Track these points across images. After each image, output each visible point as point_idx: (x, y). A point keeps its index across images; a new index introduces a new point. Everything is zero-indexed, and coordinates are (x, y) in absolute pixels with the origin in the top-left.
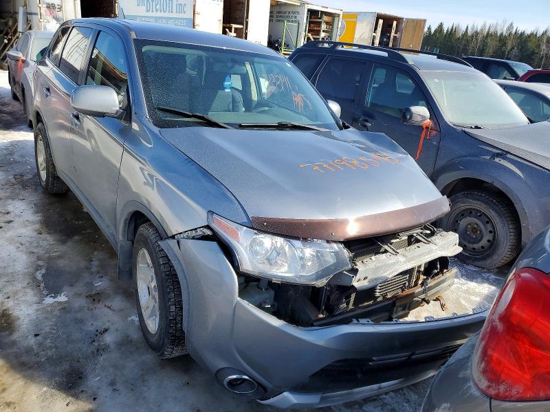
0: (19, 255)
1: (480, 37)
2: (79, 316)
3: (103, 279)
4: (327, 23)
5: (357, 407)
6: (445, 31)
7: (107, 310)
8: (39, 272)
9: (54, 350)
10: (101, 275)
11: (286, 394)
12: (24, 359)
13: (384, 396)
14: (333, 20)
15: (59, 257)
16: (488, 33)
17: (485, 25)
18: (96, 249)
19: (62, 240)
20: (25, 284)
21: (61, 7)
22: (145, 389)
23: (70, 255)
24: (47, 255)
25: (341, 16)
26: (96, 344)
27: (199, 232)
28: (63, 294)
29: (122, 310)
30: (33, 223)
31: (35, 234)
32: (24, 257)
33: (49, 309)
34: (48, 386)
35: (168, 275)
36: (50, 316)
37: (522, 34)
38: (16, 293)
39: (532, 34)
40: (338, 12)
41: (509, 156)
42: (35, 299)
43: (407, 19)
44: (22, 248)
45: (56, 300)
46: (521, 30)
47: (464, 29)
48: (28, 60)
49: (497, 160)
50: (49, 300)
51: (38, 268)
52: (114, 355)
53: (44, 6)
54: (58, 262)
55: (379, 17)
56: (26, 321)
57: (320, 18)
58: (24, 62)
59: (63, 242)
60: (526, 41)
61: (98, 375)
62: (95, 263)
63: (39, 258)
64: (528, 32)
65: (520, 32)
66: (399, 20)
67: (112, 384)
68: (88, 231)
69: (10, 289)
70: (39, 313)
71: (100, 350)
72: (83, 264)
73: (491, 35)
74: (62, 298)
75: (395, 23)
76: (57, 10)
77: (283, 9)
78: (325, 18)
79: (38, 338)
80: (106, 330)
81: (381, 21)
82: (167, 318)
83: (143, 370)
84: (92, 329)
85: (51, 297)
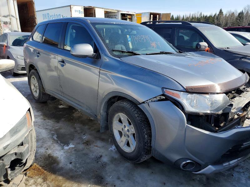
0: (41, 130)
1: (189, 19)
2: (84, 152)
3: (86, 135)
4: (129, 19)
5: (231, 170)
6: (175, 18)
7: (96, 148)
8: (54, 136)
9: (82, 168)
10: (84, 133)
11: (210, 166)
12: (71, 174)
13: (240, 164)
14: (132, 17)
15: (59, 129)
16: (192, 18)
17: (190, 14)
18: (75, 123)
19: (56, 121)
20: (51, 142)
21: (11, 23)
22: (135, 178)
23: (64, 127)
24: (53, 129)
25: (135, 15)
26: (100, 163)
27: (158, 98)
28: (71, 144)
29: (103, 146)
30: (39, 116)
31: (42, 120)
32: (44, 131)
33: (69, 151)
34: (90, 184)
35: (141, 121)
36: (72, 154)
37: (206, 17)
38: (50, 147)
39: (210, 16)
40: (134, 13)
41: (248, 57)
42: (60, 148)
43: (163, 14)
44: (41, 127)
45: (69, 147)
46: (205, 15)
47: (182, 17)
48: (9, 45)
49: (243, 60)
50: (66, 148)
51: (53, 135)
52: (112, 166)
53: (2, 23)
54: (61, 131)
55: (151, 14)
56: (62, 158)
57: (126, 17)
58: (6, 46)
59: (58, 122)
60: (208, 19)
61: (110, 176)
62: (78, 129)
63: (51, 130)
64: (208, 15)
65: (205, 16)
66: (159, 14)
67: (118, 178)
68: (66, 116)
69: (45, 145)
70: (66, 153)
71: (104, 165)
72: (72, 130)
73: (194, 18)
74: (71, 146)
75: (158, 16)
76: (9, 24)
77: (110, 14)
78: (128, 17)
79: (72, 164)
80: (101, 156)
81: (152, 16)
82: (144, 141)
83: (129, 170)
84: (93, 157)
85: (66, 146)
